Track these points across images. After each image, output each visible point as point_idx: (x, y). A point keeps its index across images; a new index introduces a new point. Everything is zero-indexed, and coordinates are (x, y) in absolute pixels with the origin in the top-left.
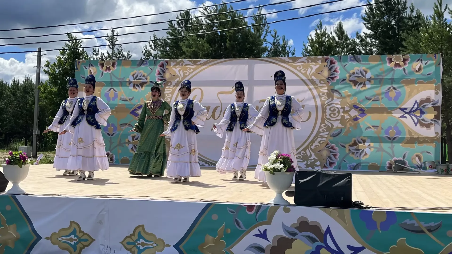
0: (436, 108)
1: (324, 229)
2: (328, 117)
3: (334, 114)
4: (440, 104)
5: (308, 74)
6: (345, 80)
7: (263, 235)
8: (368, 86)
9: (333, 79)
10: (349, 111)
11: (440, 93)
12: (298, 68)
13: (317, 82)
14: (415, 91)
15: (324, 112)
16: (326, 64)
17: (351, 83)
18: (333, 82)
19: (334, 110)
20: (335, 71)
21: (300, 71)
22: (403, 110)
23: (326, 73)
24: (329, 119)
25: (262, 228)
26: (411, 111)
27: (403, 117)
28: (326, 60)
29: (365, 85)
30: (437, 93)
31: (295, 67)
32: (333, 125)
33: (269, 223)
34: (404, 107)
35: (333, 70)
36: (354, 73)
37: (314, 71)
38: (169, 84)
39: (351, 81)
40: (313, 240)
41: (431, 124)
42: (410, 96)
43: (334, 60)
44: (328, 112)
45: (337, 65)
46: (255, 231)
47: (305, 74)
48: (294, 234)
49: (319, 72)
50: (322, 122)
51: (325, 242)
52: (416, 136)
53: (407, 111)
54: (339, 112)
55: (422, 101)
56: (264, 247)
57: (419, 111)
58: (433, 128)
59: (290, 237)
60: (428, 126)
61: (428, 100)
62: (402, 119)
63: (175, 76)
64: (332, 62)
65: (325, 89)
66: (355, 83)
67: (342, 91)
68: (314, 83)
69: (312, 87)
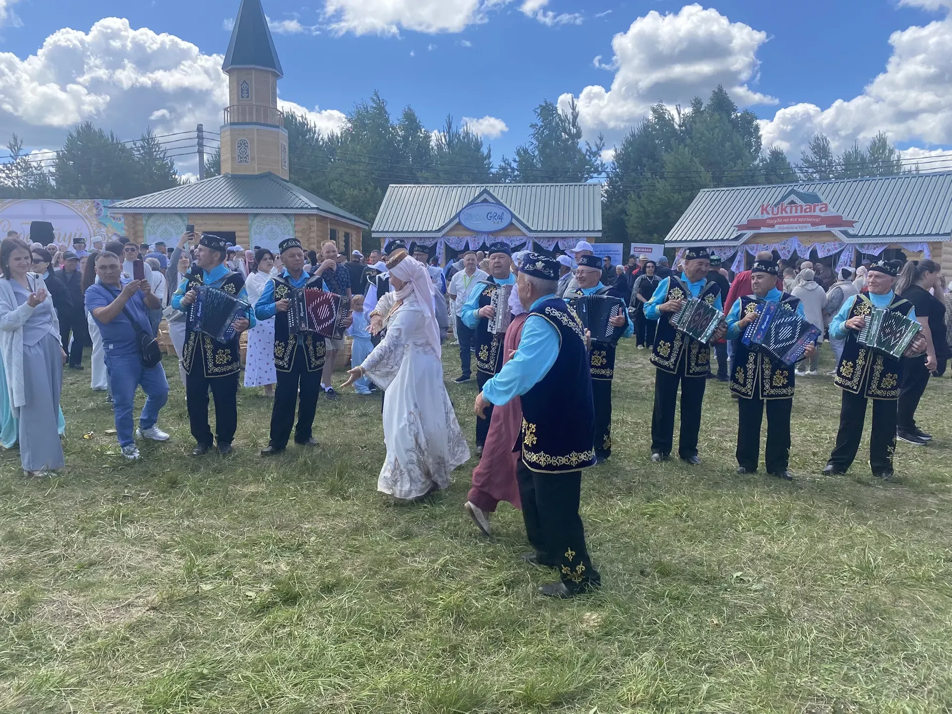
5: (83, 211)
35: (99, 209)
37: (86, 209)
47: (81, 211)
64: (98, 204)
65: (95, 222)
66: (114, 218)
67: (107, 224)
68: (87, 218)
69: (86, 221)
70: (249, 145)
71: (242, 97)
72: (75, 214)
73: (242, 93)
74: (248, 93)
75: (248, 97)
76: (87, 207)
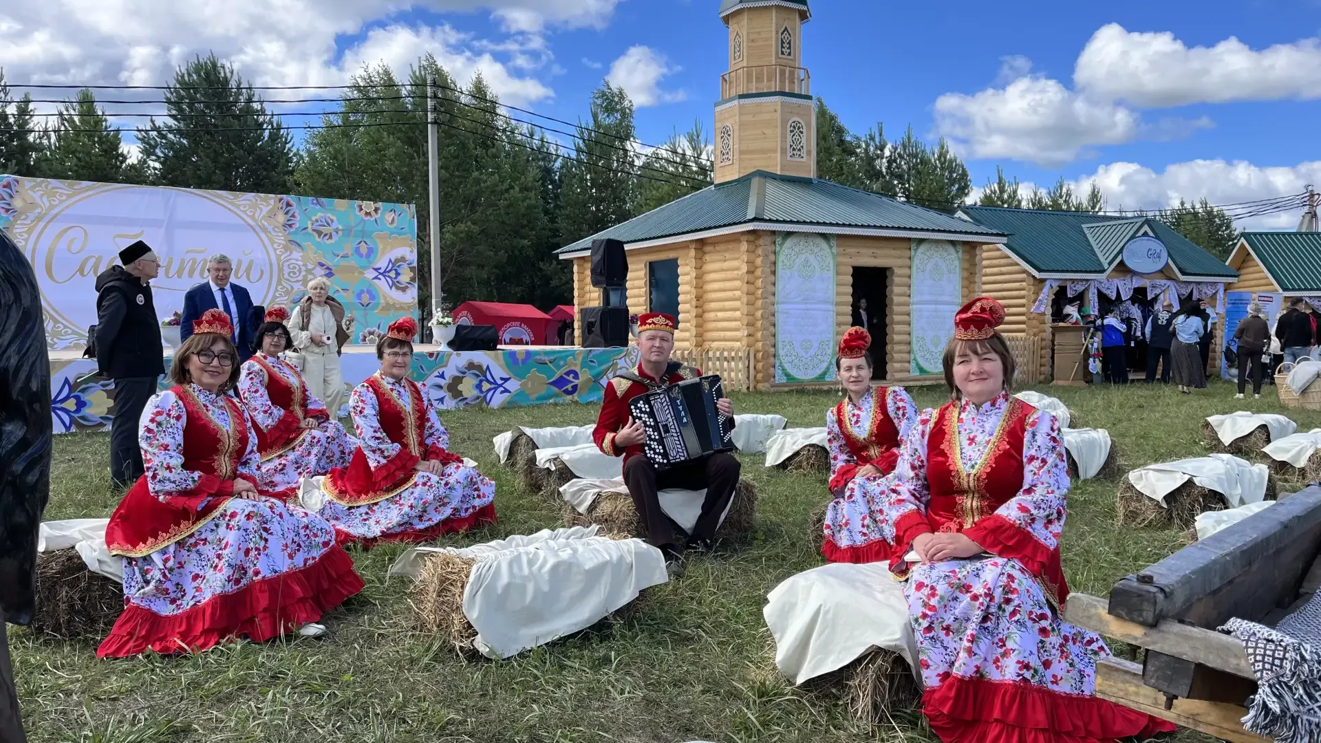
0: (412, 269)
1: (485, 367)
2: (286, 276)
3: (295, 273)
4: (415, 264)
5: (256, 216)
6: (306, 228)
7: (442, 376)
8: (335, 238)
9: (290, 226)
10: (313, 269)
11: (416, 251)
12: (241, 208)
13: (270, 228)
14: (389, 248)
15: (281, 270)
16: (280, 205)
17: (315, 233)
18: (292, 230)
19: (294, 268)
20: (293, 216)
21: (245, 212)
22: (377, 270)
23: (281, 218)
24: (288, 280)
25: (441, 371)
26: (385, 272)
27: (376, 278)
28: (281, 200)
29: (331, 237)
30: (412, 252)
31: (238, 206)
32: (292, 288)
33: (446, 366)
34: (376, 267)
35: (291, 214)
36: (317, 221)
37: (264, 212)
38: (24, 217)
39: (314, 230)
40: (478, 376)
41: (407, 287)
42: (383, 253)
43: (292, 202)
44: (286, 270)
45: (295, 209)
46: (436, 373)
47: (252, 217)
48: (464, 373)
49: (271, 215)
50: (279, 283)
51: (486, 376)
52: (391, 302)
53: (381, 271)
54: (300, 271)
55: (397, 260)
56: (442, 384)
57: (394, 272)
58: (409, 291)
59: (461, 375)
60: (404, 289)
61: (403, 259)
62: (376, 281)
63: (33, 205)
64: (288, 205)
65: (281, 239)
66: (319, 233)
67: (303, 244)
68: (265, 230)
69: (263, 236)
70: (804, 131)
71: (782, 53)
72: (242, 222)
73: (782, 47)
74: (789, 48)
75: (789, 54)
76: (265, 210)
